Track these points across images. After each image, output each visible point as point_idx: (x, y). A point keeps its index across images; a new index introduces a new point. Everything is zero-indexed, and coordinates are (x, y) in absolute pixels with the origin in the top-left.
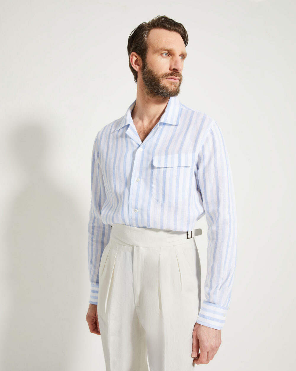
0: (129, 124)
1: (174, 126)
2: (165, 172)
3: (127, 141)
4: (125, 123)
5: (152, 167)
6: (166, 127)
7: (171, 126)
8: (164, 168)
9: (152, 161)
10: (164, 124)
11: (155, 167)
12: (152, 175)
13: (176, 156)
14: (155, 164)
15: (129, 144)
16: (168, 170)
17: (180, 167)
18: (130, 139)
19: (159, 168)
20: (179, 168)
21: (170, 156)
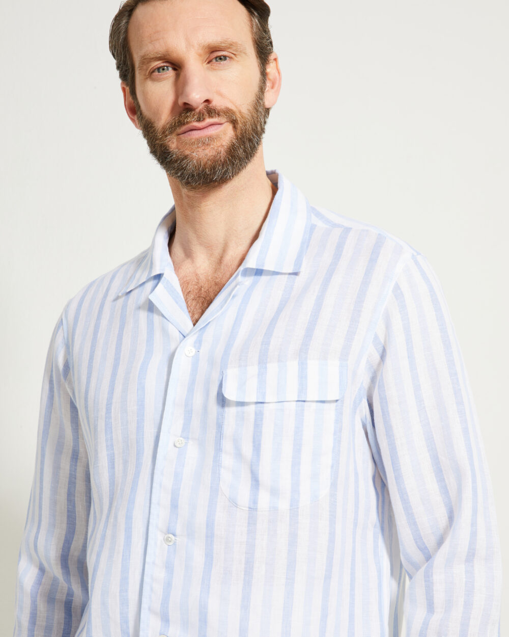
0: (161, 272)
1: (287, 276)
2: (259, 417)
3: (150, 324)
4: (150, 272)
5: (222, 401)
6: (264, 279)
7: (279, 277)
8: (257, 403)
9: (221, 386)
10: (259, 272)
11: (229, 400)
12: (220, 426)
13: (293, 366)
14: (230, 394)
15: (158, 335)
16: (269, 410)
17: (304, 401)
18: (161, 318)
19: (241, 404)
20: (300, 403)
21: (272, 368)
